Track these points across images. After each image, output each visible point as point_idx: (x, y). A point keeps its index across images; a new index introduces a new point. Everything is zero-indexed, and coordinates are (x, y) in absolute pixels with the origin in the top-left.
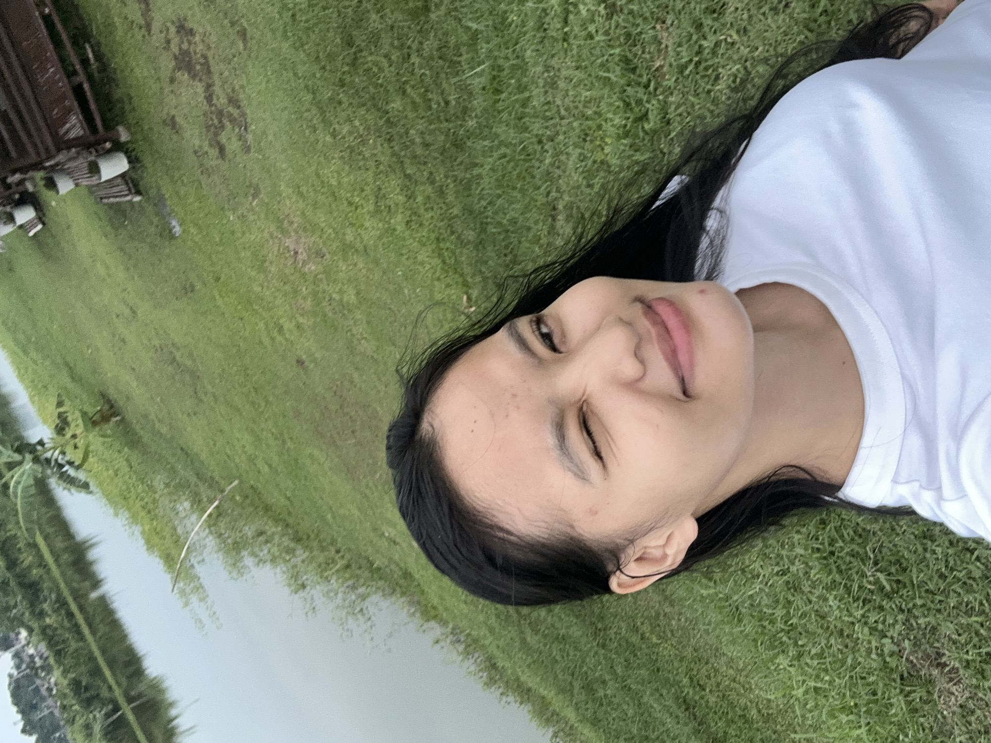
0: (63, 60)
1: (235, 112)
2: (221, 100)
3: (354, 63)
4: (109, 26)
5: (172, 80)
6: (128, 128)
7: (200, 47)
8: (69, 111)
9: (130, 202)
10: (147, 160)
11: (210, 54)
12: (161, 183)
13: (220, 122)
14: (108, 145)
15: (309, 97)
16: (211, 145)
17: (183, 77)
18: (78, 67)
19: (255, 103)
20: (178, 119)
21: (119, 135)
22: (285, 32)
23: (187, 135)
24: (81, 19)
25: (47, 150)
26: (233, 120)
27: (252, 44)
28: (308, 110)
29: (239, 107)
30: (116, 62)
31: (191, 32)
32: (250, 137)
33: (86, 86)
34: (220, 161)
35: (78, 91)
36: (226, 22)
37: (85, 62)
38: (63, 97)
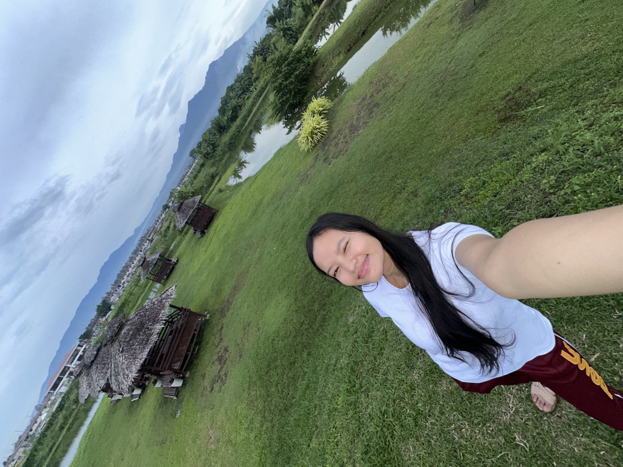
0: (189, 346)
1: (224, 377)
2: (222, 373)
3: (267, 373)
4: (207, 343)
5: (213, 363)
6: (190, 374)
7: (227, 356)
8: (179, 360)
9: (172, 398)
10: (187, 385)
11: (228, 359)
12: (186, 395)
13: (218, 380)
14: (181, 375)
15: (248, 379)
16: (210, 386)
17: (217, 363)
18: (192, 350)
19: (231, 377)
20: (206, 375)
21: (186, 374)
22: (253, 358)
23: (205, 381)
24: (202, 338)
25: (165, 368)
26: (222, 380)
27: (241, 359)
28: (245, 384)
29: (226, 377)
30: (202, 353)
31: (228, 351)
32: (223, 388)
33: (189, 356)
34: (209, 393)
35: (186, 356)
36: (238, 351)
37: (194, 350)
38: (182, 356)
